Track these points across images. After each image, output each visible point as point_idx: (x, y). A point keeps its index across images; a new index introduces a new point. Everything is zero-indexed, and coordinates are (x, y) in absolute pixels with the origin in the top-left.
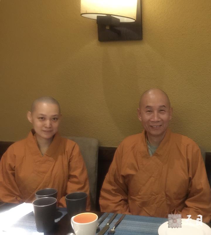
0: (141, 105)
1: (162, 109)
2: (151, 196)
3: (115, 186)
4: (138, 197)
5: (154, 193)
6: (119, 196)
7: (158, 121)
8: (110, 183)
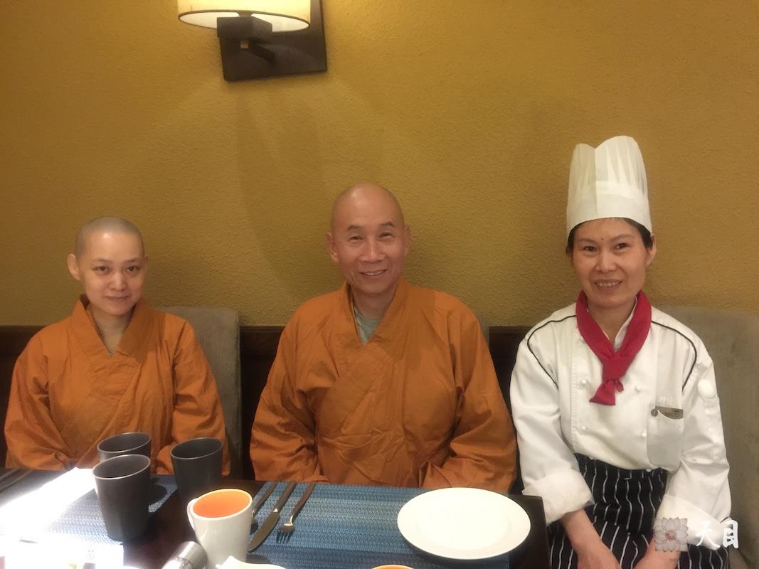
0: (334, 223)
1: (387, 231)
2: (370, 435)
3: (283, 416)
4: (340, 438)
5: (378, 428)
6: (294, 437)
7: (379, 261)
8: (273, 409)
